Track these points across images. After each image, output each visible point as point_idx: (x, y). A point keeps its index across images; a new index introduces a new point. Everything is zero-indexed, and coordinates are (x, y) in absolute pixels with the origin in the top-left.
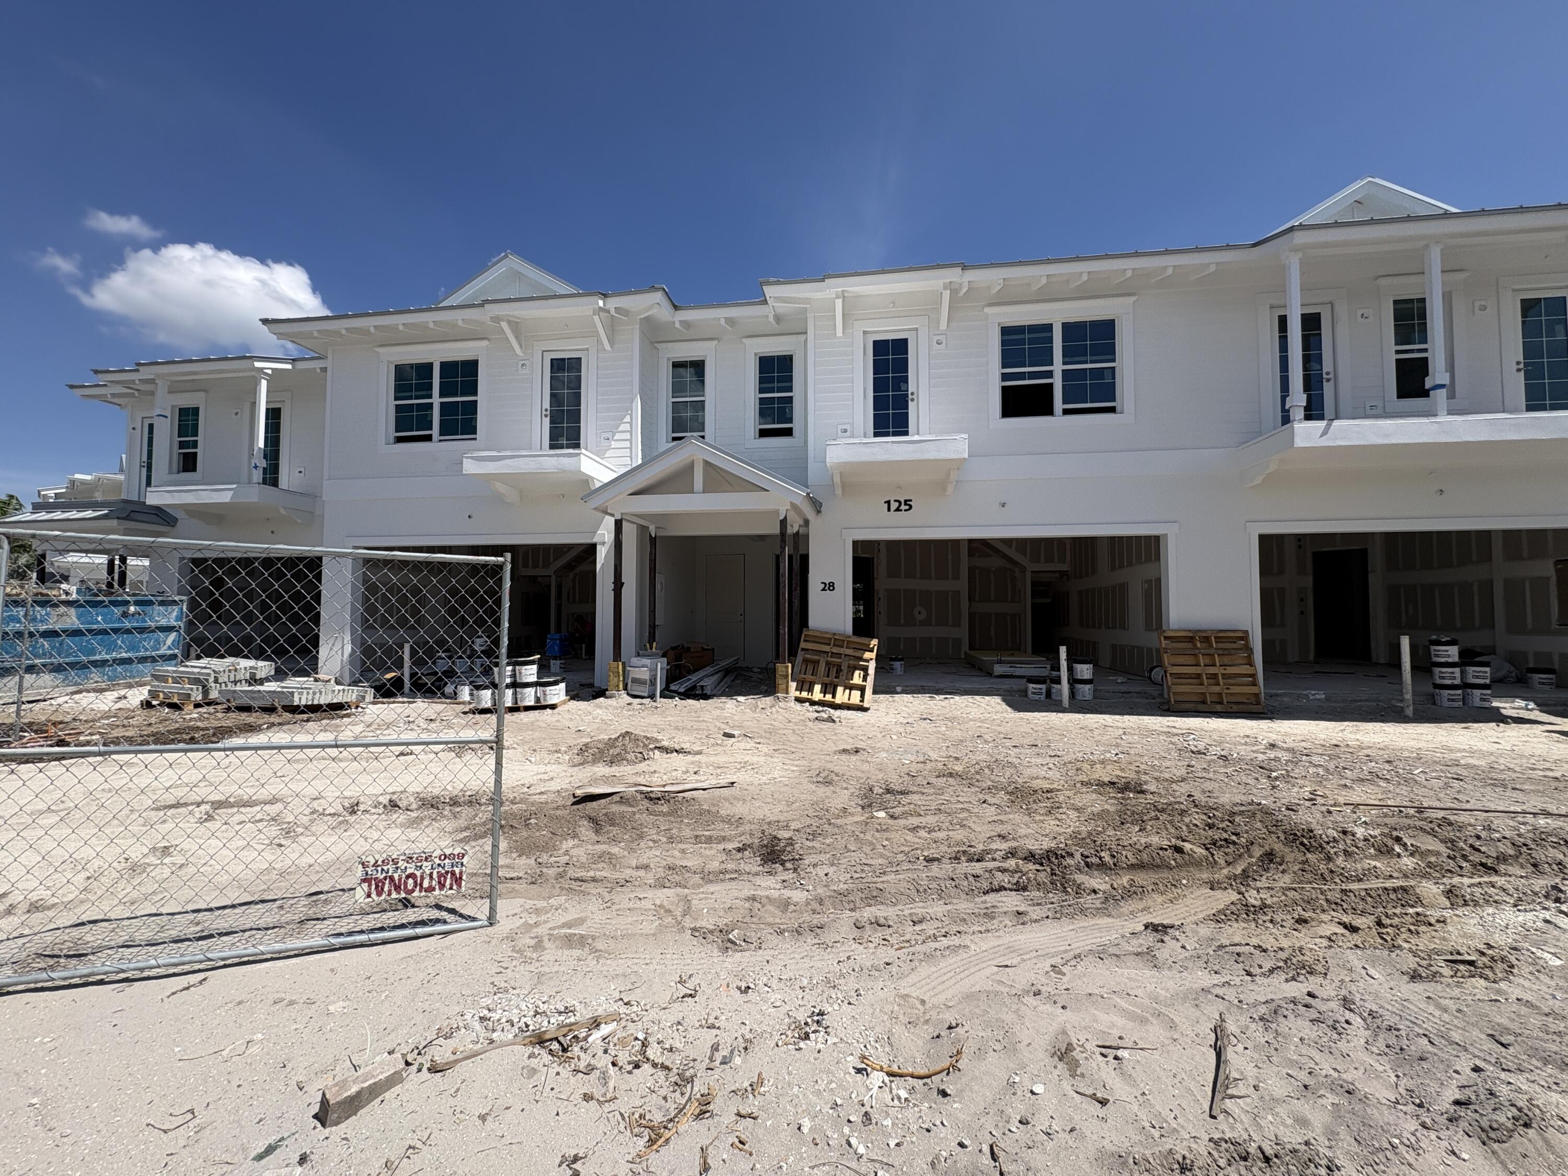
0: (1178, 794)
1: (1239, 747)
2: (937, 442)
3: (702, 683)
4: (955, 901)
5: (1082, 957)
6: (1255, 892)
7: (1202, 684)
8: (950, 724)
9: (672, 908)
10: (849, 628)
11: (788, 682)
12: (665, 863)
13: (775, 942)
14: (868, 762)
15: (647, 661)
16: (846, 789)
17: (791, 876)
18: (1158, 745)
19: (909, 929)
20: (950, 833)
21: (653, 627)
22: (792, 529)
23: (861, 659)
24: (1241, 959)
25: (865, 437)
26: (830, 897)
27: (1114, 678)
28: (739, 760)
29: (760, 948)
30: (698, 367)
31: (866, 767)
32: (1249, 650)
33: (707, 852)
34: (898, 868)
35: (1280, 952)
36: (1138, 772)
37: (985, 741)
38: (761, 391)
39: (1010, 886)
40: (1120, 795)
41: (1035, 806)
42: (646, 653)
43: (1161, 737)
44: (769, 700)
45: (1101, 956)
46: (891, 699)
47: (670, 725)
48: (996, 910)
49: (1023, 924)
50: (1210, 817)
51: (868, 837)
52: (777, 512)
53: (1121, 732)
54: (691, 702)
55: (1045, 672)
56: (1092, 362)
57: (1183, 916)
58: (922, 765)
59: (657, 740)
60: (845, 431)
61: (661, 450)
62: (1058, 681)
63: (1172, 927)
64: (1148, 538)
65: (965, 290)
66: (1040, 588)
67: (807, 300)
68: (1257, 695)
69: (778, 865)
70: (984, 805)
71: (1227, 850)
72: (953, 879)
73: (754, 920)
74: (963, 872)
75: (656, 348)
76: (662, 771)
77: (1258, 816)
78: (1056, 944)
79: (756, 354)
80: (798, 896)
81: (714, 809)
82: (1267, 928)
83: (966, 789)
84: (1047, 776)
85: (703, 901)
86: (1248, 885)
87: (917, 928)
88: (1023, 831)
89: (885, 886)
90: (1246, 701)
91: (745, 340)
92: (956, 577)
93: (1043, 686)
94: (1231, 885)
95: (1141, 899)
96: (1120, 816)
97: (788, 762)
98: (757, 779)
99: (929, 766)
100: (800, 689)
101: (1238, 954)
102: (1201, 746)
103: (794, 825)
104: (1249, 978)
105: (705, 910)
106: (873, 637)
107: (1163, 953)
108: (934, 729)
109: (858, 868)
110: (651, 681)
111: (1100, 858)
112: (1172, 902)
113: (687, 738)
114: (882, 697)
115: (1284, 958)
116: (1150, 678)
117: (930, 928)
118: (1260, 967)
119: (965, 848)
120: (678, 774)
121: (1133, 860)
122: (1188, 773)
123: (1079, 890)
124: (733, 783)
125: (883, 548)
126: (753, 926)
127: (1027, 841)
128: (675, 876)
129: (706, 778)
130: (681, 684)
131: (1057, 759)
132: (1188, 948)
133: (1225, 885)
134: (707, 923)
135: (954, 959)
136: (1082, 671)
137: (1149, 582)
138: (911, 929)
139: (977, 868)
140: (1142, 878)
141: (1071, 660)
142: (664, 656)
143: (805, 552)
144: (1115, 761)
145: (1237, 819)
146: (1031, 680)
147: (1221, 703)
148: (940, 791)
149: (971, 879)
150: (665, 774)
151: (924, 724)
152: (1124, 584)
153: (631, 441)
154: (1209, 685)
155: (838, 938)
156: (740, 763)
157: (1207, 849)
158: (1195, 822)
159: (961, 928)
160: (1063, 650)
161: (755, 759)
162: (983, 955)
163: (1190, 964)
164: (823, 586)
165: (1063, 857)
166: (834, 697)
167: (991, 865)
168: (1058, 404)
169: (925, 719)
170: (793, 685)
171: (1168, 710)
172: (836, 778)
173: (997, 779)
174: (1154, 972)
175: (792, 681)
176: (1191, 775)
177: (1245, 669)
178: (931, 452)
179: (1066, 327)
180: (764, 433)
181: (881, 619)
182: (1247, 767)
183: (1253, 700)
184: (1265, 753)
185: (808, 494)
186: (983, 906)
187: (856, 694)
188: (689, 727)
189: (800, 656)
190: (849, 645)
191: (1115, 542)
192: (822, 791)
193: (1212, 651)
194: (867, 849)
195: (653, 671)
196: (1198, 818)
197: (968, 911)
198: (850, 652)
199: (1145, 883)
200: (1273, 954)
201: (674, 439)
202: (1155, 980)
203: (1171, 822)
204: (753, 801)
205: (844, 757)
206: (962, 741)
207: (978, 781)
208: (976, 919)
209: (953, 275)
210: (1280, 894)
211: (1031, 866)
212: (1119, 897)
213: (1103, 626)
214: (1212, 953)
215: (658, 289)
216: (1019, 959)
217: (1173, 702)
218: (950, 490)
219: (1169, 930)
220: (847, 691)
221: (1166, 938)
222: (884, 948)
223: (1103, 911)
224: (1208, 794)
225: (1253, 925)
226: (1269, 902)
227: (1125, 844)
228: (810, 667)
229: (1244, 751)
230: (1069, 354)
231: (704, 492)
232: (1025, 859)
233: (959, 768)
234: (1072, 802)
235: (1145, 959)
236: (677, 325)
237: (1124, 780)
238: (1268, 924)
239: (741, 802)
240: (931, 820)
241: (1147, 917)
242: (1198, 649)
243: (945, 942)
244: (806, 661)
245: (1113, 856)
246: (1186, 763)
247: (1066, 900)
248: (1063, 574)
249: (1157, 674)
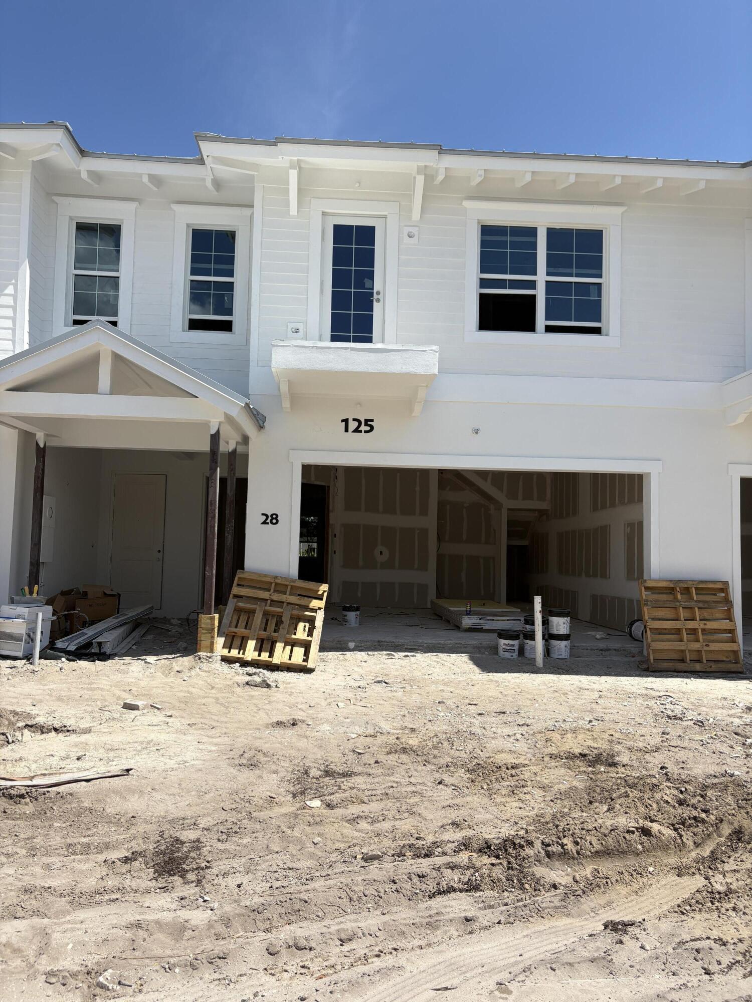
0: (651, 765)
1: (716, 711)
2: (404, 353)
3: (99, 639)
4: (394, 909)
5: (533, 969)
6: (721, 876)
7: (681, 641)
8: (408, 688)
9: (23, 946)
10: (293, 569)
11: (213, 637)
12: (20, 884)
13: (161, 982)
14: (307, 738)
15: (23, 610)
16: (275, 772)
17: (193, 891)
18: (635, 710)
19: (336, 950)
20: (397, 823)
21: (36, 565)
22: (228, 445)
23: (307, 608)
24: (700, 956)
25: (320, 340)
26: (240, 915)
27: (593, 633)
28: (140, 739)
29: (140, 991)
30: (112, 232)
31: (303, 743)
32: (728, 602)
33: (83, 866)
34: (330, 872)
35: (740, 944)
36: (611, 742)
37: (448, 708)
38: (193, 272)
39: (460, 886)
40: (590, 769)
41: (496, 786)
42: (24, 599)
43: (638, 701)
44: (187, 661)
45: (554, 966)
46: (341, 657)
47: (51, 695)
48: (441, 918)
49: (471, 933)
50: (681, 792)
51: (297, 833)
52: (206, 425)
53: (596, 695)
54: (83, 664)
55: (518, 626)
56: (577, 275)
57: (647, 909)
58: (371, 739)
59: (29, 716)
60: (297, 331)
61: (57, 333)
62: (531, 636)
63: (632, 925)
64: (631, 477)
65: (441, 178)
66: (516, 528)
67: (255, 166)
68: (735, 653)
69: (176, 878)
70: (441, 786)
71: (696, 830)
72: (394, 882)
73: (136, 953)
74: (406, 871)
75: (53, 201)
76: (31, 758)
77: (730, 789)
78: (505, 956)
79: (188, 226)
80: (198, 917)
81: (98, 807)
82: (729, 917)
83: (420, 768)
84: (513, 749)
85: (69, 935)
86: (716, 869)
87: (346, 948)
88: (480, 817)
89: (311, 895)
90: (725, 659)
91: (175, 207)
92: (424, 512)
93: (516, 643)
94: (699, 869)
95: (604, 893)
96: (588, 795)
97: (205, 739)
98: (161, 763)
99: (380, 739)
100: (229, 646)
101: (698, 951)
102: (678, 710)
103: (204, 822)
104: (707, 977)
105: (70, 946)
106: (322, 581)
107: (621, 957)
108: (390, 694)
109: (280, 875)
110: (28, 636)
111: (563, 846)
112: (636, 893)
113: (72, 712)
114: (331, 655)
115: (743, 951)
116: (631, 635)
117: (359, 947)
118: (719, 963)
119: (412, 841)
120: (55, 762)
121: (598, 847)
122: (662, 742)
123: (538, 885)
124: (128, 770)
125: (341, 475)
126: (135, 962)
127: (484, 829)
128: (33, 902)
129: (92, 764)
130: (72, 640)
131: (525, 728)
132: (648, 947)
133: (693, 870)
134: (69, 963)
135: (385, 986)
136: (558, 625)
137: (631, 525)
138: (337, 950)
139: (424, 865)
140: (607, 867)
141: (548, 612)
142: (47, 604)
143: (243, 476)
144: (588, 730)
145: (709, 793)
146: (503, 635)
147: (699, 661)
148: (391, 771)
149: (416, 880)
150: (35, 762)
151: (379, 688)
152: (606, 526)
153: (14, 319)
154: (688, 641)
155: (244, 969)
156: (142, 743)
157: (676, 830)
158: (666, 798)
159: (399, 944)
160: (538, 600)
161: (162, 737)
162: (419, 977)
163: (648, 967)
164: (264, 517)
165: (522, 846)
166: (271, 656)
167: (440, 861)
168: (541, 320)
169: (379, 682)
170: (220, 641)
171: (647, 670)
172: (263, 759)
173: (457, 754)
174: (610, 980)
175: (219, 635)
176: (665, 744)
177: (725, 624)
178: (397, 365)
179: (552, 233)
180: (195, 325)
181: (336, 561)
182: (723, 733)
183: (732, 658)
184: (741, 717)
185: (247, 405)
186: (426, 914)
187: (299, 652)
188: (77, 697)
189: (231, 603)
190: (294, 590)
191: (598, 480)
192: (245, 776)
193: (692, 604)
194: (293, 849)
195: (32, 623)
196: (669, 794)
197: (408, 922)
198: (293, 599)
199: (610, 872)
200: (733, 947)
201: (76, 322)
202: (609, 989)
203: (641, 799)
204: (154, 794)
205: (278, 732)
206: (420, 708)
207: (435, 757)
208: (417, 931)
209: (428, 157)
210: (746, 876)
211: (486, 860)
212: (580, 892)
213: (583, 574)
214: (671, 951)
215: (59, 126)
216: (461, 977)
217: (652, 661)
218: (418, 408)
219: (629, 929)
220: (288, 648)
221: (626, 938)
222: (302, 978)
223: (562, 910)
224: (681, 765)
225: (716, 914)
226: (734, 887)
227: (590, 828)
228: (243, 619)
229: (720, 714)
230: (553, 265)
231: (111, 393)
232: (480, 851)
233: (413, 742)
234: (538, 778)
235: (601, 964)
236: (84, 176)
237: (596, 751)
238: (731, 913)
239: (137, 796)
240: (375, 807)
241: (609, 913)
242: (678, 601)
243: (377, 963)
244: (238, 611)
245: (577, 843)
246: (662, 730)
247: (522, 900)
248: (542, 513)
249: (637, 629)
